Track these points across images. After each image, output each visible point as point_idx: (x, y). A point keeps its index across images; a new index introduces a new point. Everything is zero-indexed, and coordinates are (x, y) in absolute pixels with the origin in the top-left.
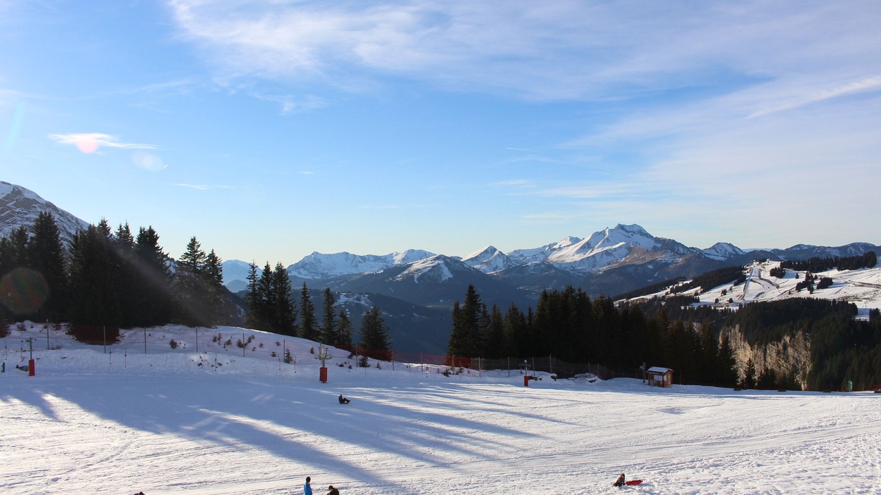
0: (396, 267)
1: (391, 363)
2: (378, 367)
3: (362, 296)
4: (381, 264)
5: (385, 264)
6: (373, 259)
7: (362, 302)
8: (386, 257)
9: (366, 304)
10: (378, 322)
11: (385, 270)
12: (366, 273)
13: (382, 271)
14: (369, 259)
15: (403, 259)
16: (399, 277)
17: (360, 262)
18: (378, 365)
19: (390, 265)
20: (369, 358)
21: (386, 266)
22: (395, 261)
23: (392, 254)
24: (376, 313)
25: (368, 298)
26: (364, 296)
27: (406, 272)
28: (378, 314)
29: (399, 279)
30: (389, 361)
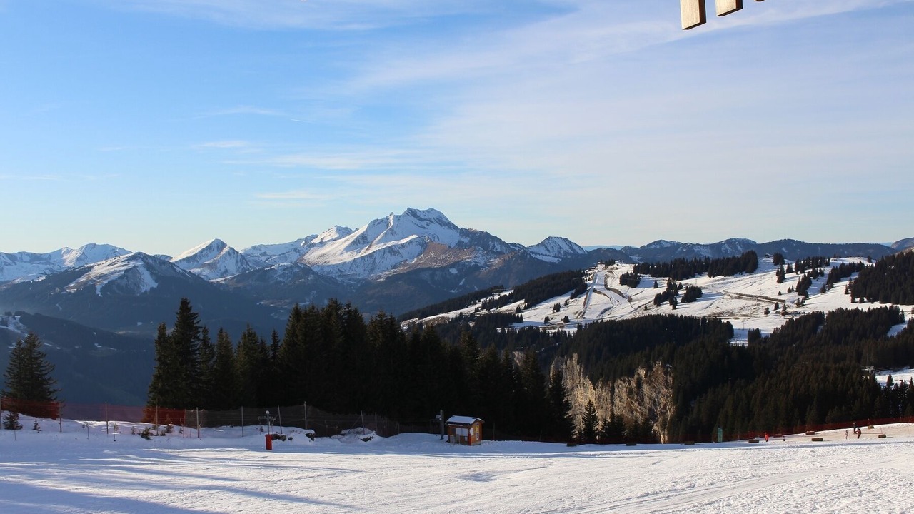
0: (66, 271)
1: (56, 422)
2: (36, 428)
3: (10, 318)
4: (43, 267)
5: (49, 266)
6: (28, 259)
7: (11, 328)
8: (50, 255)
9: (16, 331)
10: (37, 358)
11: (48, 276)
12: (18, 281)
13: (44, 278)
14: (21, 258)
15: (78, 259)
16: (72, 287)
17: (6, 264)
18: (36, 425)
19: (56, 268)
20: (21, 415)
21: (51, 270)
22: (64, 261)
23: (61, 250)
24: (32, 344)
25: (21, 320)
26: (14, 318)
27: (82, 279)
28: (34, 346)
29: (72, 291)
30: (54, 418)
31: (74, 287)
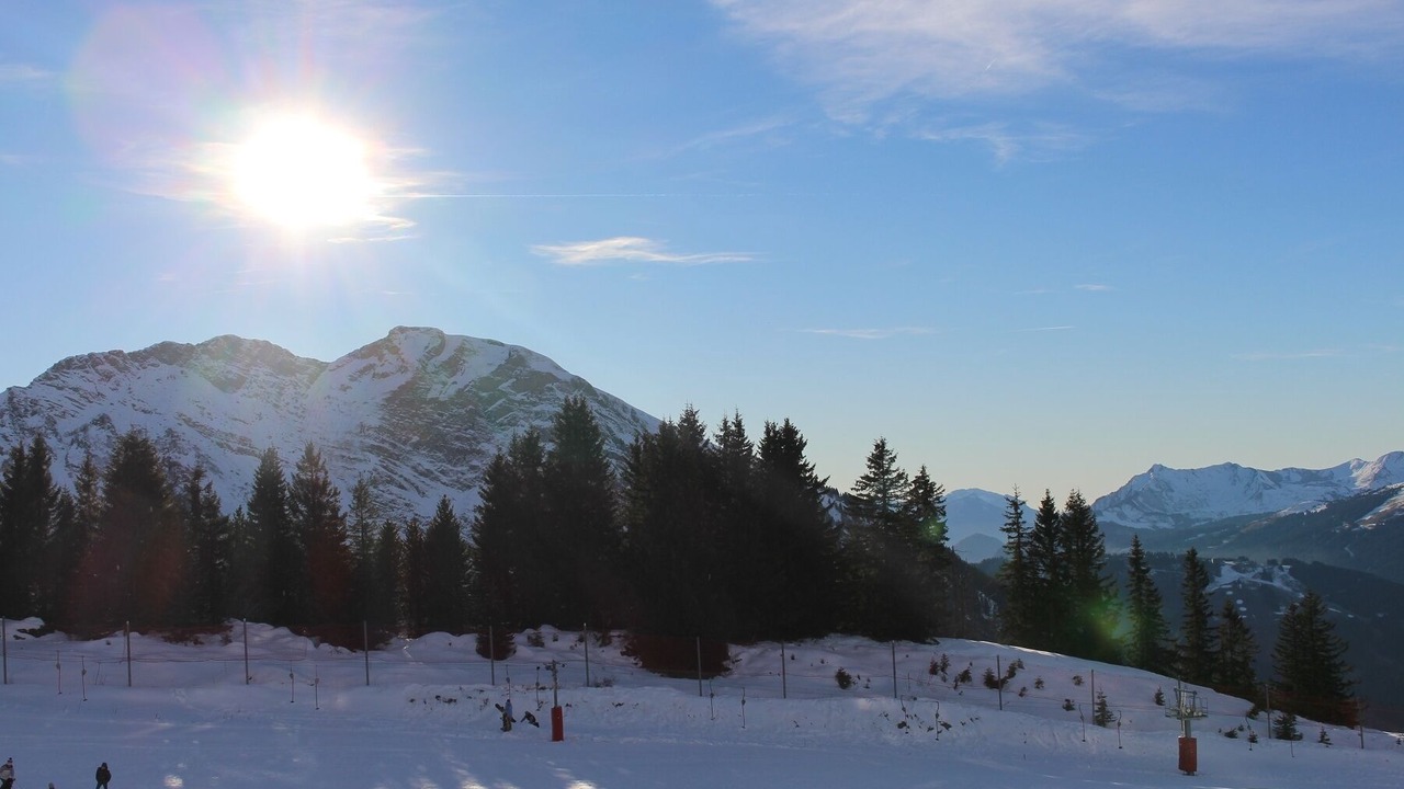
0: (1358, 496)
1: (1355, 732)
2: (1323, 739)
3: (1276, 569)
4: (1321, 490)
5: (1331, 489)
6: (1299, 478)
7: (1277, 583)
8: (1331, 472)
9: (1285, 588)
10: (1320, 631)
11: (1330, 505)
12: (1284, 512)
13: (1324, 507)
14: (1288, 478)
15: (1377, 477)
16: (1368, 521)
17: (1266, 487)
18: (1323, 734)
19: (1342, 491)
20: (1299, 718)
21: (1334, 494)
22: (1355, 480)
23: (1348, 464)
24: (1312, 607)
25: (1292, 572)
26: (1282, 569)
27: (1384, 508)
28: (1317, 612)
29: (1368, 526)
30: (1351, 725)
31: (1371, 521)
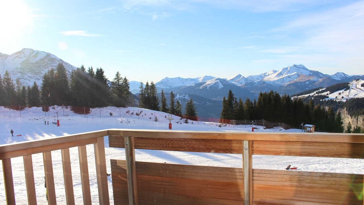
0: (200, 83)
1: (197, 122)
2: (192, 123)
3: (186, 95)
5: (195, 82)
7: (186, 98)
8: (195, 79)
9: (187, 99)
10: (192, 105)
11: (195, 84)
12: (188, 86)
13: (194, 85)
15: (203, 80)
16: (201, 87)
17: (185, 81)
19: (197, 82)
20: (188, 120)
21: (196, 83)
22: (199, 80)
23: (198, 78)
25: (188, 96)
27: (204, 85)
28: (192, 102)
29: (201, 88)
30: (197, 121)
31: (202, 87)
